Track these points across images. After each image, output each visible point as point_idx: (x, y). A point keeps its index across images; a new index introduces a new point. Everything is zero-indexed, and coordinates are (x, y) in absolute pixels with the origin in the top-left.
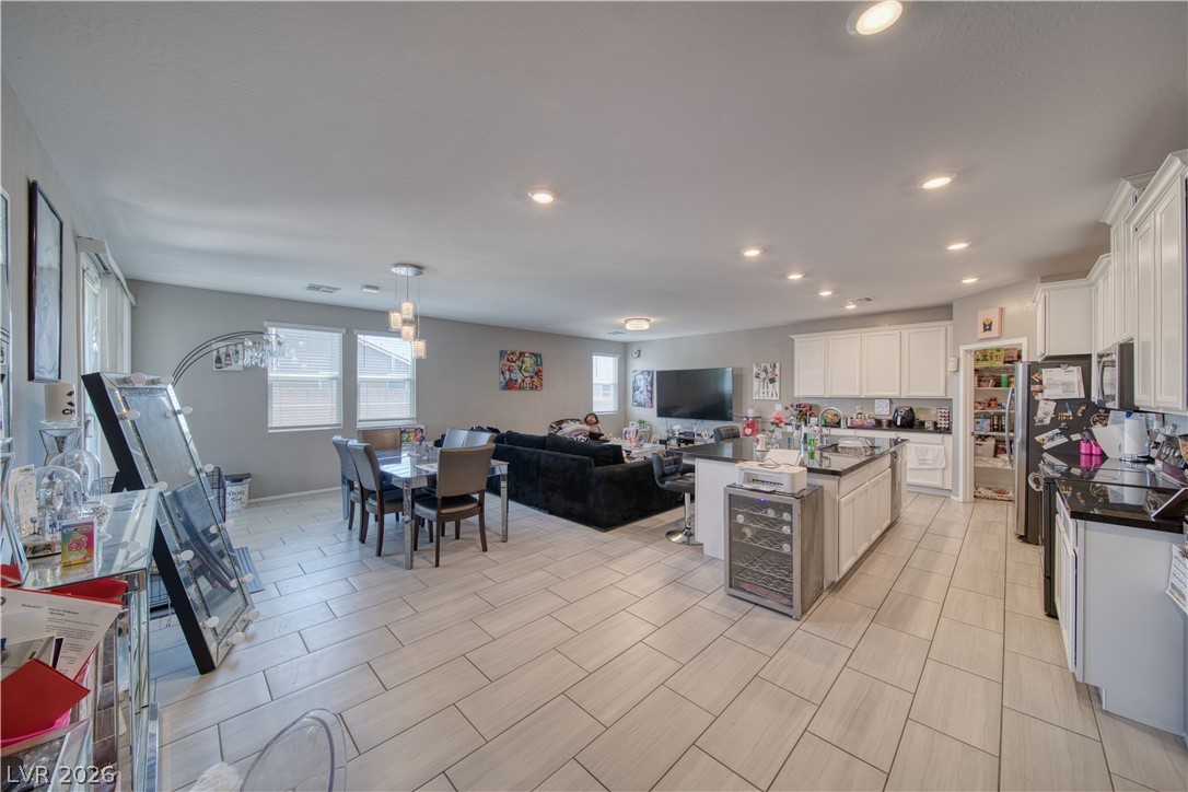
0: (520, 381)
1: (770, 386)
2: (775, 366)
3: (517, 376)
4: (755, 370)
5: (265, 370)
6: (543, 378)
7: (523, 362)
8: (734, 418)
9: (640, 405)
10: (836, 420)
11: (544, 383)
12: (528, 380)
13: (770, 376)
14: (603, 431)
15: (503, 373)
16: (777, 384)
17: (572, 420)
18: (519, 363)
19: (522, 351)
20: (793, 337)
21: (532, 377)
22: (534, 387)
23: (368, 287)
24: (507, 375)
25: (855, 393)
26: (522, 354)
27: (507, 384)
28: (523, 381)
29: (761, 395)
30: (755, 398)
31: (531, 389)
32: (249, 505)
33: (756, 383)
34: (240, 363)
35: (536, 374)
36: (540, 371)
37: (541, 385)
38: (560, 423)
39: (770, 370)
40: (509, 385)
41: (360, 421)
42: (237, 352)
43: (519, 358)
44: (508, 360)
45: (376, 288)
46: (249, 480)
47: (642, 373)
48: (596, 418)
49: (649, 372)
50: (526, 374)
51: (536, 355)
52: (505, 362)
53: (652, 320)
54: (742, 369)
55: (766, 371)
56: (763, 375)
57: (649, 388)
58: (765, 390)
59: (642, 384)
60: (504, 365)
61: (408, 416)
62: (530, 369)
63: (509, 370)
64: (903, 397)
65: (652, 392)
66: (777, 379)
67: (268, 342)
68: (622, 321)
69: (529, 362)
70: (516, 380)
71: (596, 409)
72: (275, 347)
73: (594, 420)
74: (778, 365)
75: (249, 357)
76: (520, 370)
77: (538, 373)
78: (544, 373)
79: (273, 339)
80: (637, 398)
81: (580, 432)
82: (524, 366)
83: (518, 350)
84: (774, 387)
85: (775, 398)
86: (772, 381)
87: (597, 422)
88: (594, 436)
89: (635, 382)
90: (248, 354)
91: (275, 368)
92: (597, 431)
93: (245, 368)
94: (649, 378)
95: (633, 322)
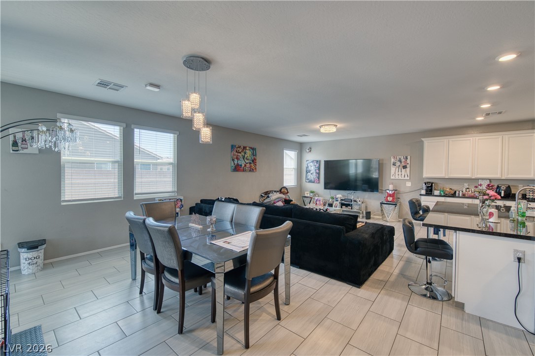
0: (243, 165)
1: (403, 170)
2: (407, 158)
3: (242, 162)
4: (393, 160)
5: (59, 154)
6: (257, 164)
7: (245, 153)
8: (379, 191)
9: (310, 181)
10: (453, 192)
11: (257, 167)
12: (248, 165)
13: (403, 164)
14: (291, 199)
15: (233, 160)
16: (408, 169)
17: (275, 191)
18: (243, 154)
19: (245, 146)
20: (423, 139)
21: (250, 163)
22: (251, 170)
23: (152, 85)
24: (236, 162)
25: (468, 176)
26: (245, 148)
27: (236, 167)
28: (245, 166)
29: (397, 176)
30: (392, 178)
31: (250, 171)
32: (45, 267)
33: (393, 169)
34: (35, 146)
35: (253, 161)
36: (255, 159)
37: (256, 169)
38: (267, 193)
39: (403, 160)
40: (237, 168)
41: (136, 194)
42: (33, 138)
43: (243, 150)
44: (236, 151)
45: (158, 86)
46: (44, 246)
47: (313, 162)
48: (287, 190)
49: (317, 161)
50: (247, 161)
51: (253, 149)
52: (235, 153)
53: (339, 125)
54: (383, 160)
55: (400, 161)
56: (398, 164)
57: (318, 171)
58: (400, 173)
59: (312, 168)
60: (234, 155)
61: (170, 189)
62: (249, 157)
63: (237, 158)
64: (502, 178)
65: (319, 174)
66: (408, 166)
67: (61, 128)
68: (318, 126)
69: (249, 153)
70: (241, 165)
71: (285, 185)
72: (68, 134)
73: (286, 191)
74: (409, 157)
75: (42, 141)
76: (244, 158)
77: (254, 161)
78: (257, 161)
79: (65, 126)
80: (309, 177)
81: (279, 199)
82: (246, 156)
83: (243, 144)
84: (406, 171)
85: (406, 178)
86: (405, 167)
87: (288, 192)
88: (287, 202)
89: (307, 167)
90: (42, 138)
91: (67, 152)
92: (288, 198)
93: (40, 150)
94: (318, 165)
95: (326, 127)
